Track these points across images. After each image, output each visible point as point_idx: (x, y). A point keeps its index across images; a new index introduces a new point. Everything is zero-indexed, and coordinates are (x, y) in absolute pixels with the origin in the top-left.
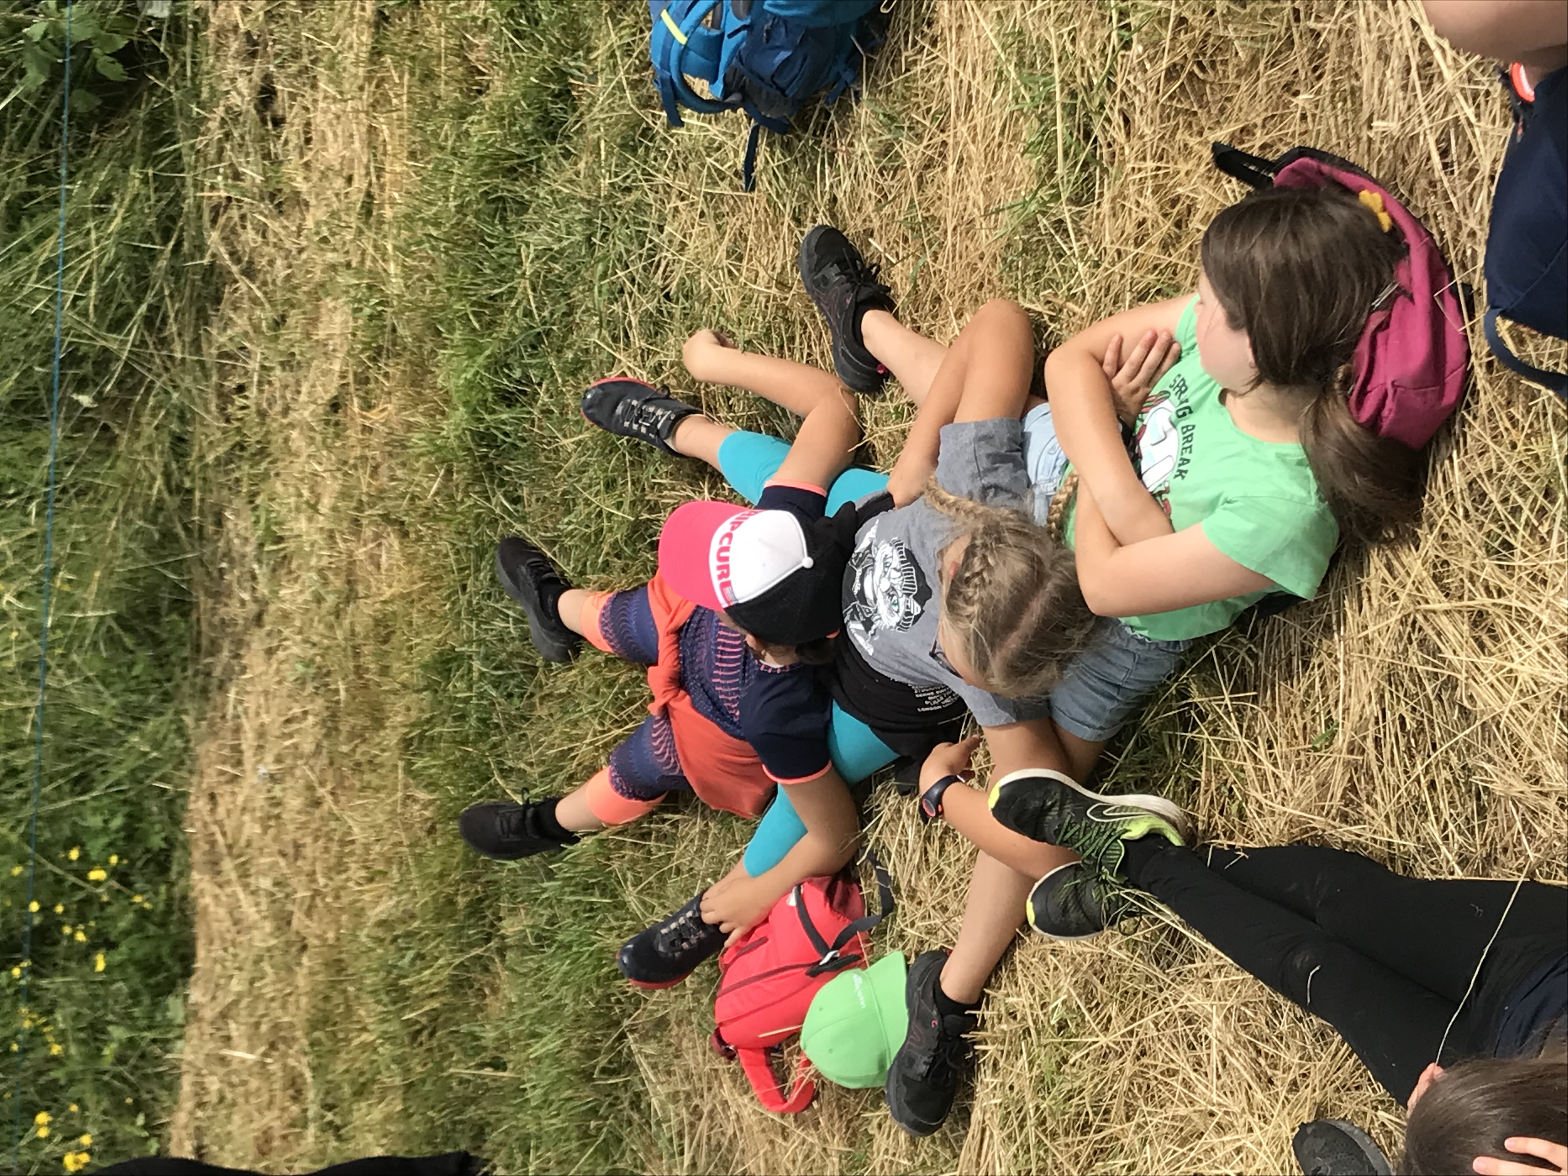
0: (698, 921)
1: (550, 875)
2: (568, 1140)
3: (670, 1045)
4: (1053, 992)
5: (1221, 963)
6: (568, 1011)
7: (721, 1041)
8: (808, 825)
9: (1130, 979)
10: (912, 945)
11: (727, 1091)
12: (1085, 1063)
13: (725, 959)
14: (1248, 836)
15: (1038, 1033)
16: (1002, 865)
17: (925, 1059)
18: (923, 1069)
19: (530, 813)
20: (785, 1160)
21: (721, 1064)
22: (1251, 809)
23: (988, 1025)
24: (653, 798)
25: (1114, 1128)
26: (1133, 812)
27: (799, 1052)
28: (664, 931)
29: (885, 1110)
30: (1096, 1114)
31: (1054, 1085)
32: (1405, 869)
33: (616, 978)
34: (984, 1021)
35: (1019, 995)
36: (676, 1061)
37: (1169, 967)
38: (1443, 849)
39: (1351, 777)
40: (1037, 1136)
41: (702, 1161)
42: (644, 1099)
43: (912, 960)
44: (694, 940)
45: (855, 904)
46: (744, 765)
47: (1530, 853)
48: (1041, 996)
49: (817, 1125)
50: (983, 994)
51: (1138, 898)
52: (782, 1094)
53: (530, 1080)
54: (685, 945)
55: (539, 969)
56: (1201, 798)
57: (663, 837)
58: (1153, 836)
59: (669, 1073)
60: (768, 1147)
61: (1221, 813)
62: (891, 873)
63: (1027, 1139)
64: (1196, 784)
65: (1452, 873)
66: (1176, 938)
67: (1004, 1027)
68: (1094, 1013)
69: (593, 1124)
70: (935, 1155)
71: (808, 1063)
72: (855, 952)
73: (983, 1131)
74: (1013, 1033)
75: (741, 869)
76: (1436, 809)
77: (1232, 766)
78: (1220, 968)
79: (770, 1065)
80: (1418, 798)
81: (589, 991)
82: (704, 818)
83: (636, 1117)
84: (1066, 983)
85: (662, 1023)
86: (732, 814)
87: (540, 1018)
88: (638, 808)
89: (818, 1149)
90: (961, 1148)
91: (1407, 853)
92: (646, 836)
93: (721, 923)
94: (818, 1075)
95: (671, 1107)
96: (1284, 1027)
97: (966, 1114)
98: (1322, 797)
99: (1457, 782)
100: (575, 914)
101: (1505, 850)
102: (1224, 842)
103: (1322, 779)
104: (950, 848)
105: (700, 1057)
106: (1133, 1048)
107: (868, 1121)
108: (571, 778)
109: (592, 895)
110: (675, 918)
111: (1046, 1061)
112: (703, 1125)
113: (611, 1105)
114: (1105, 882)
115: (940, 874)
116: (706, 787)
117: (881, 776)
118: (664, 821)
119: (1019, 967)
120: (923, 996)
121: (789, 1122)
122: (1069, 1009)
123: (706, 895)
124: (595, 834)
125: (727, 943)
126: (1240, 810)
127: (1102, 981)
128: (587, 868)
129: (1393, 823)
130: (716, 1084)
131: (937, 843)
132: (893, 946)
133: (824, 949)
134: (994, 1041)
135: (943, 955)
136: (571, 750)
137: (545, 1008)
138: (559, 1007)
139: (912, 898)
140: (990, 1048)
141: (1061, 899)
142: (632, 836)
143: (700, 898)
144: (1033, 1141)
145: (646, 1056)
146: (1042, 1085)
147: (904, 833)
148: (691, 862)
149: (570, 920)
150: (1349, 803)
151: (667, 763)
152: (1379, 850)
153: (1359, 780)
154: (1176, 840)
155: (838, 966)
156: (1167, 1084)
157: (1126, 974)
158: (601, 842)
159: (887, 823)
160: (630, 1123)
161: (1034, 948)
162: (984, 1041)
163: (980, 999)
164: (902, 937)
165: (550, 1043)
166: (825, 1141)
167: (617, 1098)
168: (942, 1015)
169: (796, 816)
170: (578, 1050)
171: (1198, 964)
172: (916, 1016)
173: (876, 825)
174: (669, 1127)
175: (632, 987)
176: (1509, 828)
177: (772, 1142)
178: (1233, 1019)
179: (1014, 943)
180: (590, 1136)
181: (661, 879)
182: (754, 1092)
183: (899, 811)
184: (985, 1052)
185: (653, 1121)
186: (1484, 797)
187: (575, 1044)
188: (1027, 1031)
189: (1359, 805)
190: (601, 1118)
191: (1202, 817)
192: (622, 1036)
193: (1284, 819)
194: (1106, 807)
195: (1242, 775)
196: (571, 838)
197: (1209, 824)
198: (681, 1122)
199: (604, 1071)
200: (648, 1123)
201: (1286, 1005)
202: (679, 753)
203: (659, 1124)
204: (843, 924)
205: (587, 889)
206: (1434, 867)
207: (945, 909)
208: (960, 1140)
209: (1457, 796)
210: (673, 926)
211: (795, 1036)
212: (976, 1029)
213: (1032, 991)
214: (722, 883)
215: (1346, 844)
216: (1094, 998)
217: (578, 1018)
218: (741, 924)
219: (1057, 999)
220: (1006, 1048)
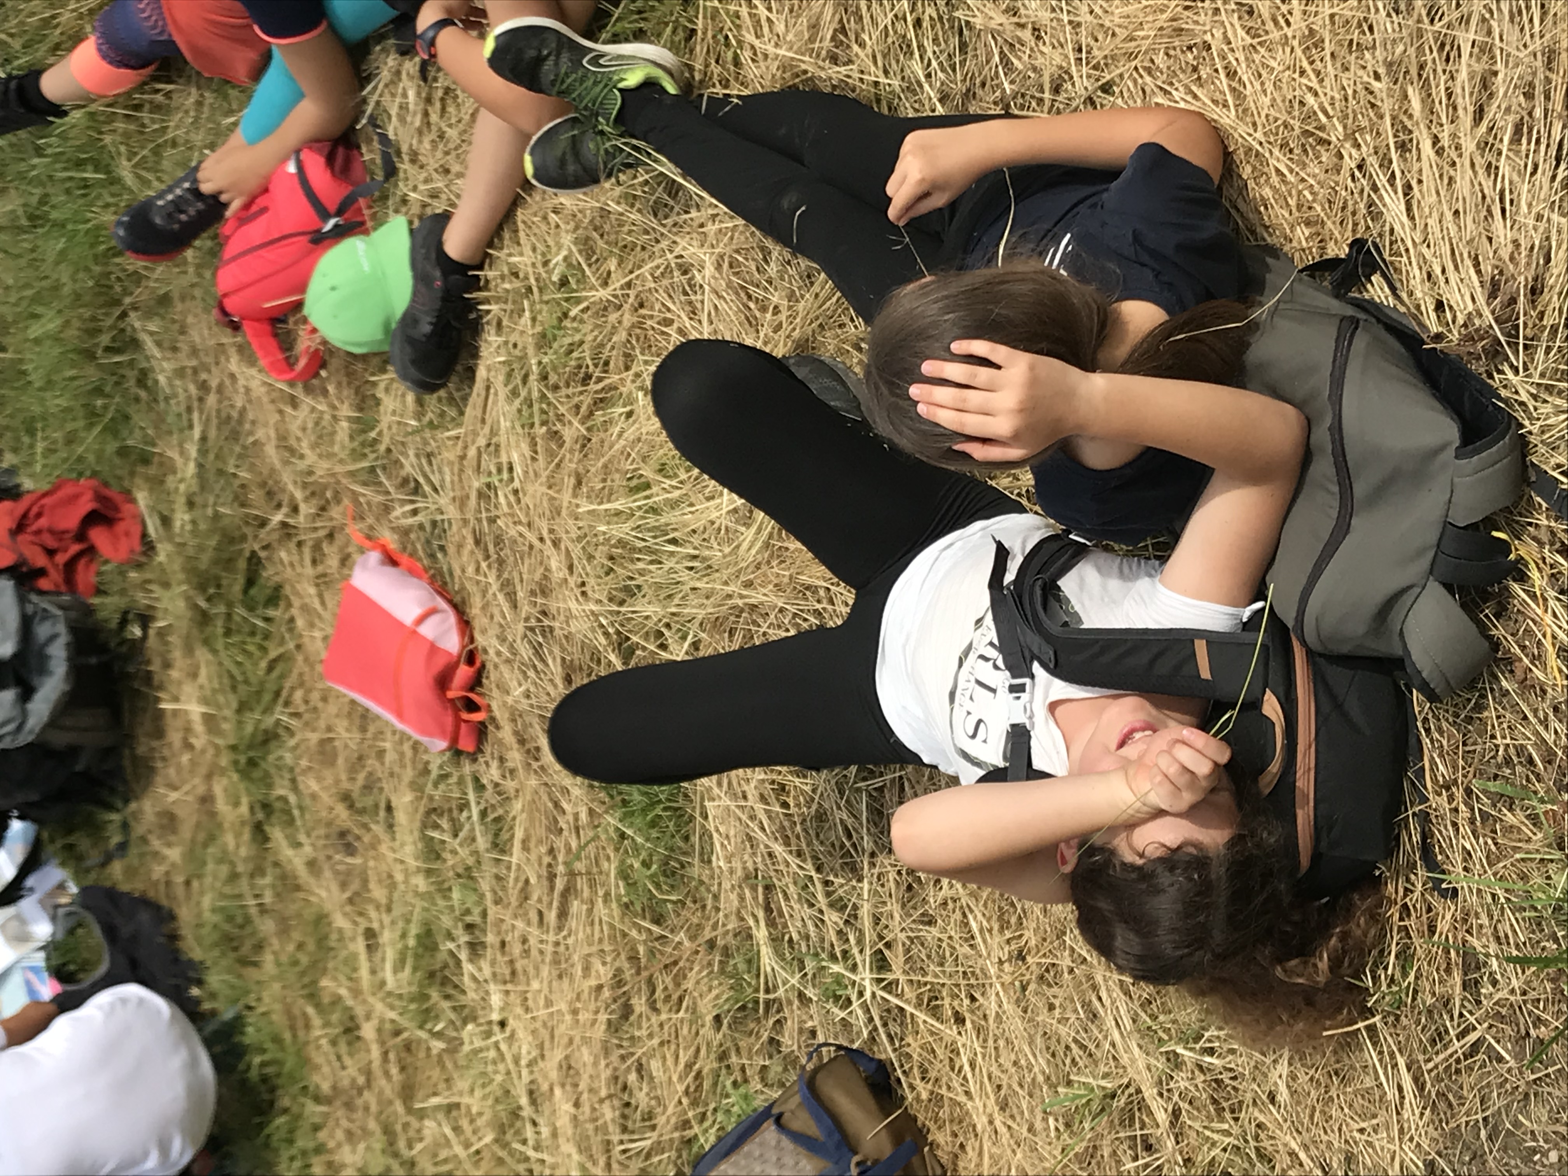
0: (196, 193)
1: (39, 151)
2: (74, 419)
3: (174, 321)
4: (554, 250)
5: (715, 212)
6: (66, 290)
7: (224, 312)
8: (305, 89)
9: (630, 232)
10: (415, 210)
11: (234, 364)
12: (585, 316)
13: (226, 229)
14: (742, 84)
15: (541, 290)
16: (500, 121)
17: (429, 319)
18: (426, 328)
19: (13, 85)
20: (294, 427)
21: (227, 338)
22: (745, 56)
23: (492, 285)
24: (143, 67)
25: (614, 378)
26: (631, 60)
27: (305, 320)
28: (160, 203)
29: (391, 374)
30: (596, 365)
31: (555, 340)
32: (890, 109)
33: (115, 255)
34: (487, 281)
35: (521, 254)
36: (182, 337)
37: (666, 218)
38: (926, 87)
39: (841, 20)
40: (540, 391)
41: (213, 433)
42: (151, 375)
43: (416, 223)
44: (192, 211)
45: (357, 171)
46: (233, 26)
47: (1006, 85)
48: (543, 254)
49: (325, 393)
50: (487, 255)
51: (636, 148)
52: (290, 363)
53: (32, 360)
54: (183, 217)
55: (33, 250)
56: (698, 48)
57: (157, 108)
58: (649, 85)
59: (175, 349)
60: (277, 417)
61: (717, 62)
62: (391, 136)
63: (529, 393)
64: (693, 32)
65: (933, 111)
66: (673, 189)
67: (507, 286)
68: (594, 267)
69: (99, 402)
70: (442, 414)
71: (314, 330)
72: (359, 219)
73: (488, 388)
74: (516, 291)
75: (239, 137)
76: (921, 47)
77: (727, 12)
78: (714, 217)
79: (276, 335)
80: (904, 36)
81: (87, 269)
82: (199, 88)
83: (143, 394)
84: (567, 239)
85: (165, 300)
86: (228, 82)
87: (36, 299)
88: (128, 77)
89: (327, 417)
90: (466, 406)
91: (893, 92)
92: (138, 107)
93: (220, 192)
94: (325, 342)
95: (178, 382)
96: (773, 269)
97: (470, 374)
98: (812, 40)
99: (941, 18)
100: (68, 192)
101: (983, 85)
102: (719, 91)
103: (813, 21)
104: (451, 109)
105: (206, 332)
106: (631, 300)
107: (374, 384)
108: (57, 47)
109: (85, 171)
110: (170, 189)
111: (547, 316)
112: (212, 400)
113: (117, 384)
114: (602, 133)
115: (442, 136)
116: (196, 50)
117: (379, 37)
118: (157, 91)
119: (521, 226)
120: (427, 258)
121: (298, 392)
122: (570, 265)
123: (203, 165)
124: (84, 107)
125: (228, 213)
126: (736, 57)
127: (602, 236)
128: (78, 143)
129: (880, 64)
130: (223, 359)
131: (438, 105)
132: (397, 211)
133: (325, 215)
134: (498, 300)
135: (445, 218)
136: (53, 17)
137: (42, 288)
138: (56, 288)
139: (413, 161)
140: (494, 307)
141: (559, 153)
142: (126, 107)
143: (196, 169)
144: (535, 395)
145: (151, 333)
146: (544, 341)
147: (405, 95)
148: (187, 133)
149: (63, 198)
150: (839, 44)
151: (154, 27)
152: (865, 91)
153: (849, 21)
154: (671, 88)
155: (340, 233)
156: (663, 333)
157: (626, 229)
158: (92, 115)
159: (386, 86)
160: (137, 400)
161: (535, 208)
162: (487, 301)
163: (483, 260)
164: (404, 201)
165: (49, 324)
166: (334, 408)
167: (123, 376)
168: (445, 275)
169: (292, 79)
170: (79, 329)
171: (694, 214)
172: (420, 277)
173: (375, 88)
174: (178, 403)
175: (133, 263)
176: (988, 62)
177: (281, 412)
178: (726, 266)
179: (516, 202)
180: (98, 415)
181: (157, 152)
182: (262, 363)
183: (398, 73)
184: (488, 312)
185: (161, 398)
186: (966, 32)
187: (76, 323)
188: (529, 289)
189: (848, 47)
190: (108, 396)
191: (698, 66)
192: (124, 315)
193: (777, 63)
194: (602, 56)
195: (738, 22)
196: (58, 111)
197: (705, 74)
198: (189, 398)
199: (108, 349)
200: (156, 400)
201: (777, 251)
202: (167, 15)
203: (167, 399)
204: (344, 191)
205: (79, 164)
206: (917, 106)
207: (447, 171)
208: (465, 399)
209: (940, 33)
210: (170, 197)
211: (298, 306)
212: (480, 289)
213: (534, 249)
214: (220, 152)
215: (834, 87)
216: (594, 253)
217: (77, 296)
218: (241, 194)
219: (557, 254)
220: (509, 307)
